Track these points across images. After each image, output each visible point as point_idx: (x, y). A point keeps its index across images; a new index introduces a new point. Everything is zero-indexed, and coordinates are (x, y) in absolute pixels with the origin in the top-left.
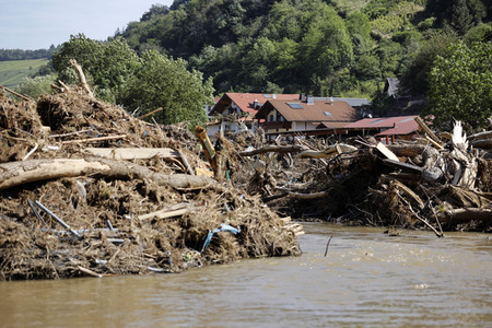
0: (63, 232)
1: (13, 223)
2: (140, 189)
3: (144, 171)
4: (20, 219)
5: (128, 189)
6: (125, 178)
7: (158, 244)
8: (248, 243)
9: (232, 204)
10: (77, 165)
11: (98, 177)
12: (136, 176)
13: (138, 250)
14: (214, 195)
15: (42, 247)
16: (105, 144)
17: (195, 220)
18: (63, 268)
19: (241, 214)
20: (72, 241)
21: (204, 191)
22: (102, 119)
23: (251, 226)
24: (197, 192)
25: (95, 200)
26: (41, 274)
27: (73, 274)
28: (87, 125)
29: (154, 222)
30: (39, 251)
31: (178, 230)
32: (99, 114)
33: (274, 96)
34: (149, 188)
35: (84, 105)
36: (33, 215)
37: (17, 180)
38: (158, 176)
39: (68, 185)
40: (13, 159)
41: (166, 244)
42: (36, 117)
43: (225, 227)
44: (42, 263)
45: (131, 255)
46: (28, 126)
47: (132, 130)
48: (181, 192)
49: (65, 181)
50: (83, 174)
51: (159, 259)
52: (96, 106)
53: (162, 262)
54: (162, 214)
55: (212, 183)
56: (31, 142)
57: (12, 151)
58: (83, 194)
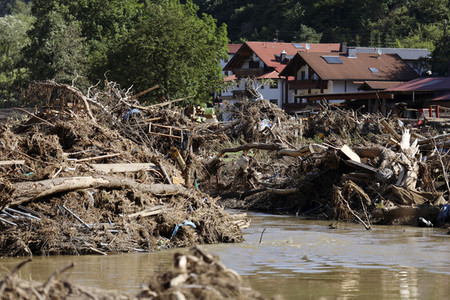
0: (80, 225)
1: (49, 220)
2: (130, 195)
3: (132, 182)
4: (52, 217)
5: (121, 196)
6: (119, 188)
7: (141, 233)
8: (204, 233)
9: (195, 206)
10: (88, 180)
11: (101, 188)
12: (127, 187)
13: (128, 237)
14: (182, 199)
15: (67, 235)
16: (105, 161)
17: (166, 218)
18: (81, 248)
19: (200, 213)
20: (86, 231)
21: (176, 197)
22: (102, 141)
23: (207, 221)
24: (170, 196)
25: (99, 204)
26: (67, 252)
27: (86, 252)
28: (91, 145)
29: (138, 218)
30: (65, 238)
31: (155, 224)
32: (100, 136)
33: (308, 46)
34: (136, 195)
35: (89, 129)
36: (61, 214)
37: (50, 191)
38: (142, 186)
39: (82, 194)
40: (46, 177)
41: (146, 234)
42: (59, 147)
43: (187, 222)
44: (67, 245)
45: (123, 240)
46: (54, 153)
47: (125, 148)
48: (159, 197)
49: (80, 191)
50: (91, 186)
51: (141, 243)
52: (97, 130)
53: (144, 245)
54: (144, 214)
55: (182, 190)
56: (57, 165)
57: (46, 172)
58: (92, 201)
